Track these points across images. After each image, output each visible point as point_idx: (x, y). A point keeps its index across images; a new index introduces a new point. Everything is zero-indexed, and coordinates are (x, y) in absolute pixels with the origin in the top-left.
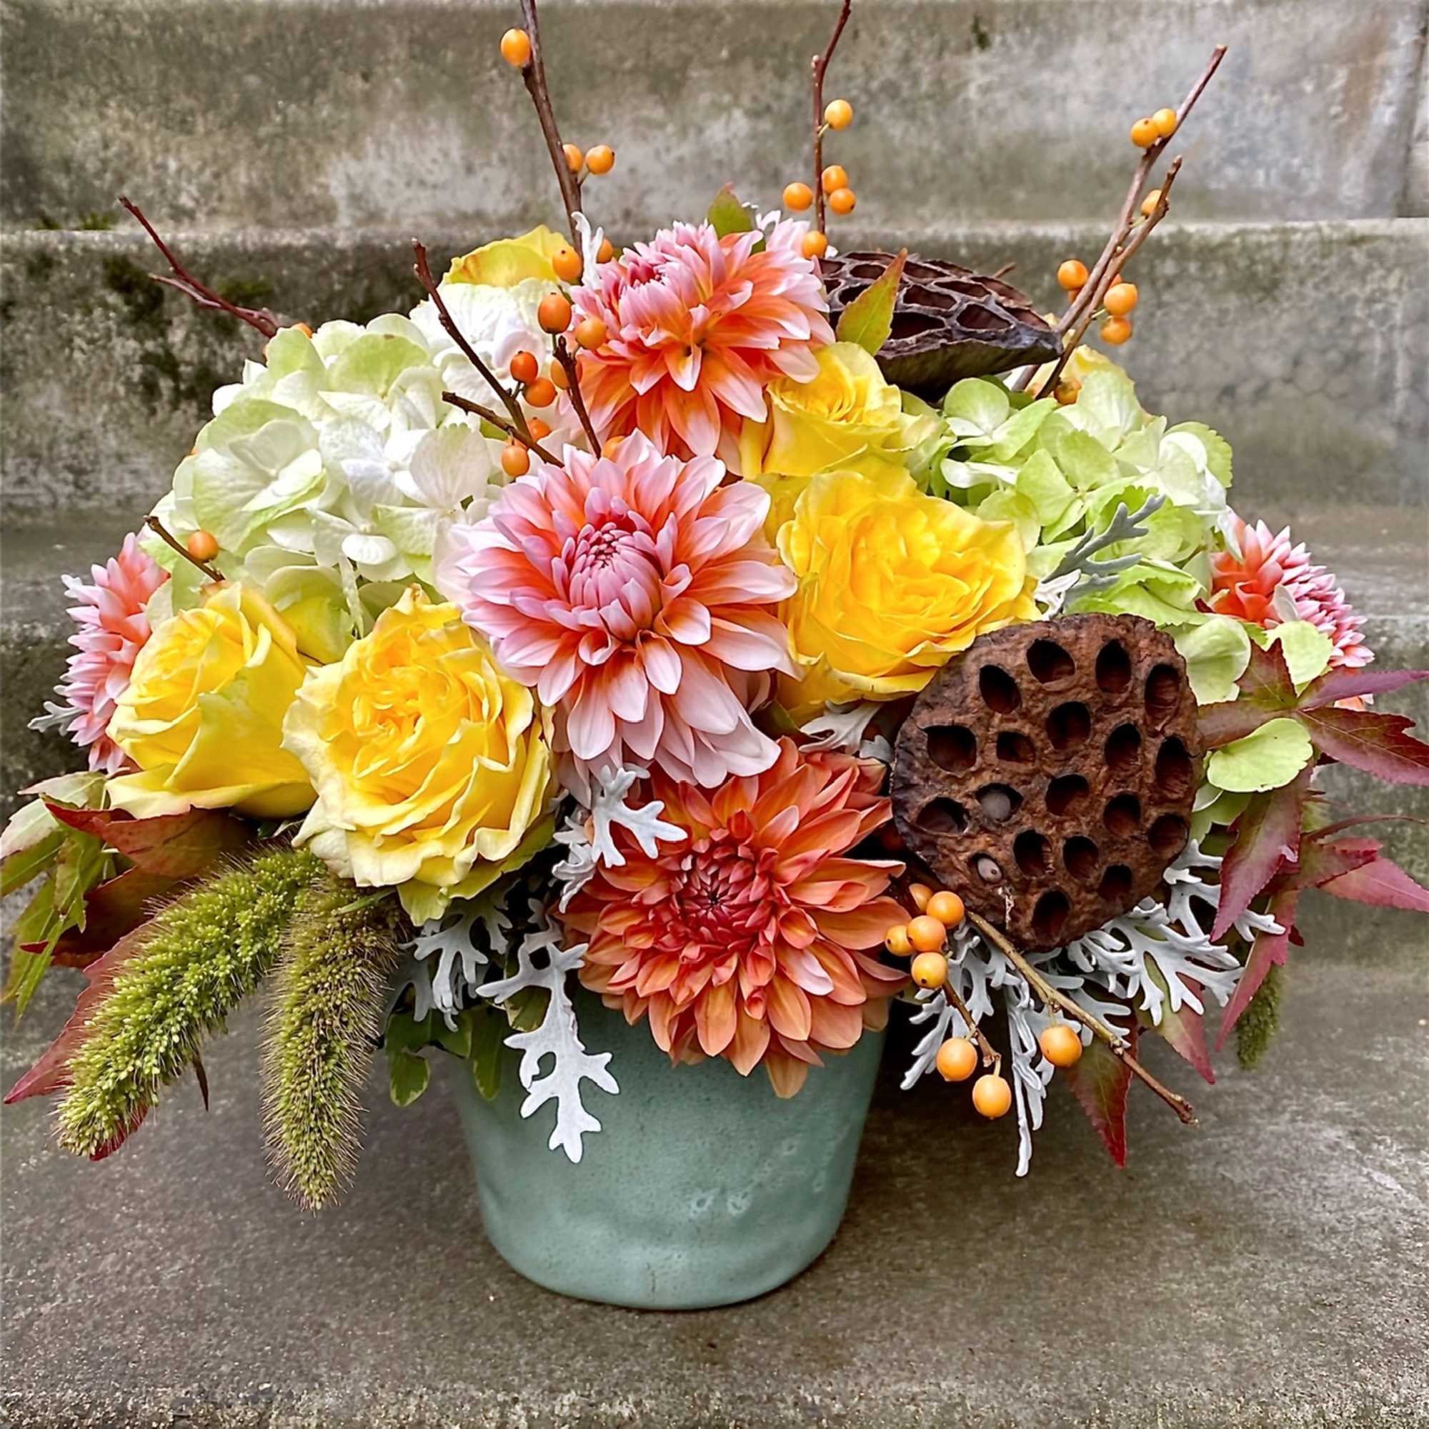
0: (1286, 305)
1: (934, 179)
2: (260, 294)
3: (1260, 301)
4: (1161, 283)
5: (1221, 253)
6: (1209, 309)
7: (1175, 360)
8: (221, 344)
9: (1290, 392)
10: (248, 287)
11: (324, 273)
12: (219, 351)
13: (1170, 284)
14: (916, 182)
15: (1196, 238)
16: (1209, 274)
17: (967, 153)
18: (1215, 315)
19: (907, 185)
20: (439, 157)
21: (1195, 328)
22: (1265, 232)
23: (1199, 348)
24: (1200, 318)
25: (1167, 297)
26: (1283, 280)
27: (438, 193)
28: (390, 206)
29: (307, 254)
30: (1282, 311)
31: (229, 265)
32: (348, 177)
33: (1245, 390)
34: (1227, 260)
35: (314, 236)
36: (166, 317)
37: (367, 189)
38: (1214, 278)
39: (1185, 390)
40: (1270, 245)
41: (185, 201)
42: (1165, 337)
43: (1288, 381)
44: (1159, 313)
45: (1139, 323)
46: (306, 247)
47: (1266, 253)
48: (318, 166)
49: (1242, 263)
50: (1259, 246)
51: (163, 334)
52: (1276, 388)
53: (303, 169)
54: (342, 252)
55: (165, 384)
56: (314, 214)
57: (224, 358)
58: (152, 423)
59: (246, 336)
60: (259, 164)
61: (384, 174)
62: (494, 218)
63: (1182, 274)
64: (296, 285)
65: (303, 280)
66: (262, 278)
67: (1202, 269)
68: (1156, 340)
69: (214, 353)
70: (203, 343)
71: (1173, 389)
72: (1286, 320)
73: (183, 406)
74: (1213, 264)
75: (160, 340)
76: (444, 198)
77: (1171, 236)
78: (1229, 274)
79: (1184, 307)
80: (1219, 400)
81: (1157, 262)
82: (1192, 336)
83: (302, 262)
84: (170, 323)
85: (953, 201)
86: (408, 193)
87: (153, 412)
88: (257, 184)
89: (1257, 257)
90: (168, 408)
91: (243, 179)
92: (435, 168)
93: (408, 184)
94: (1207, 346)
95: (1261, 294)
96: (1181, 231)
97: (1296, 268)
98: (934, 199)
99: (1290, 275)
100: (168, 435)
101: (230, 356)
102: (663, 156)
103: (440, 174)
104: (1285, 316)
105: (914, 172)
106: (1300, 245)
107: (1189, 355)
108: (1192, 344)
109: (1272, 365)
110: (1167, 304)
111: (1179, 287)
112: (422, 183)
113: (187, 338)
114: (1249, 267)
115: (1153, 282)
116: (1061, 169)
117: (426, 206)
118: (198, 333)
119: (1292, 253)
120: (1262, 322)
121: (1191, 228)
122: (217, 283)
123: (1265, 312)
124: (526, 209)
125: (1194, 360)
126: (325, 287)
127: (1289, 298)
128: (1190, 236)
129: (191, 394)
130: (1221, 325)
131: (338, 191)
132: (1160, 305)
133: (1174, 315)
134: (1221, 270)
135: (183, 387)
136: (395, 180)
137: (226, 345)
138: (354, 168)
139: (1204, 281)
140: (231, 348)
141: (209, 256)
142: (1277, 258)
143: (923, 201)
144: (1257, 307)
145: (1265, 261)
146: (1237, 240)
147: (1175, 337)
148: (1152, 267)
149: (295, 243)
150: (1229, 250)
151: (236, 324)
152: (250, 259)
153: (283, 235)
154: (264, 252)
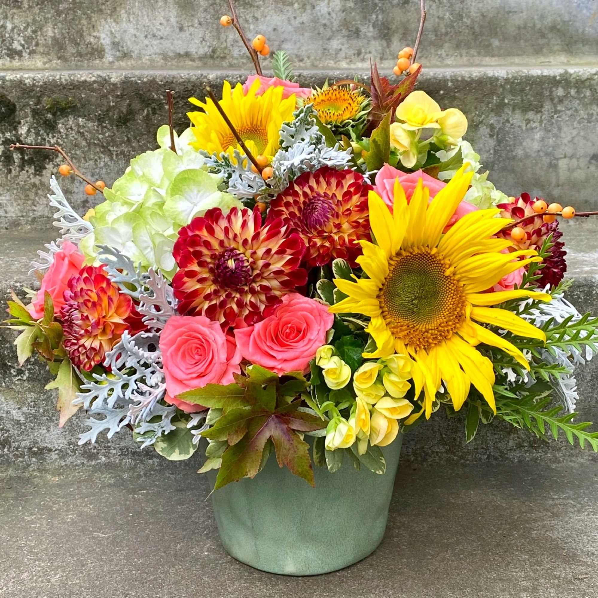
1: (447, 34)
2: (69, 107)
4: (556, 100)
5: (587, 83)
6: (582, 113)
7: (565, 141)
8: (48, 135)
10: (63, 104)
11: (105, 96)
12: (47, 139)
13: (561, 101)
14: (436, 35)
15: (574, 76)
17: (465, 20)
18: (586, 117)
19: (432, 37)
20: (164, 22)
21: (576, 124)
23: (578, 134)
24: (578, 118)
25: (559, 108)
27: (162, 41)
28: (136, 50)
29: (95, 86)
31: (53, 92)
32: (112, 33)
34: (591, 88)
35: (99, 76)
36: (17, 120)
37: (122, 38)
38: (585, 97)
39: (571, 157)
41: (16, 46)
42: (560, 129)
44: (556, 116)
45: (545, 122)
46: (95, 82)
48: (94, 26)
51: (16, 129)
53: (85, 29)
54: (115, 85)
55: (16, 156)
56: (92, 54)
57: (49, 142)
58: (9, 176)
59: (62, 130)
60: (60, 25)
61: (132, 31)
62: (196, 56)
63: (567, 96)
64: (89, 102)
65: (93, 100)
66: (70, 99)
67: (578, 92)
68: (555, 131)
69: (44, 139)
70: (37, 134)
71: (565, 157)
73: (26, 168)
74: (584, 90)
75: (14, 132)
76: (166, 44)
77: (561, 75)
78: (593, 95)
79: (569, 113)
80: (590, 162)
81: (554, 89)
82: (574, 128)
83: (93, 90)
84: (19, 123)
85: (458, 46)
86: (146, 42)
87: (10, 171)
88: (58, 36)
90: (18, 169)
91: (50, 34)
92: (162, 28)
93: (146, 37)
94: (582, 133)
96: (566, 72)
98: (447, 45)
100: (18, 184)
101: (53, 141)
102: (293, 22)
103: (165, 31)
105: (436, 30)
107: (573, 138)
108: (575, 132)
110: (560, 111)
111: (566, 102)
112: (154, 36)
113: (29, 131)
115: (552, 100)
116: (519, 28)
117: (156, 49)
118: (35, 128)
121: (571, 70)
122: (46, 102)
124: (214, 51)
125: (576, 141)
126: (106, 103)
128: (571, 75)
129: (31, 162)
130: (589, 122)
131: (105, 41)
132: (556, 112)
133: (564, 117)
134: (588, 93)
135: (26, 158)
136: (138, 34)
137: (50, 135)
138: (115, 28)
139: (579, 99)
140: (53, 137)
141: (41, 86)
143: (441, 47)
147: (565, 129)
148: (551, 92)
149: (88, 79)
150: (592, 82)
151: (57, 124)
152: (64, 88)
153: (81, 76)
154: (72, 84)
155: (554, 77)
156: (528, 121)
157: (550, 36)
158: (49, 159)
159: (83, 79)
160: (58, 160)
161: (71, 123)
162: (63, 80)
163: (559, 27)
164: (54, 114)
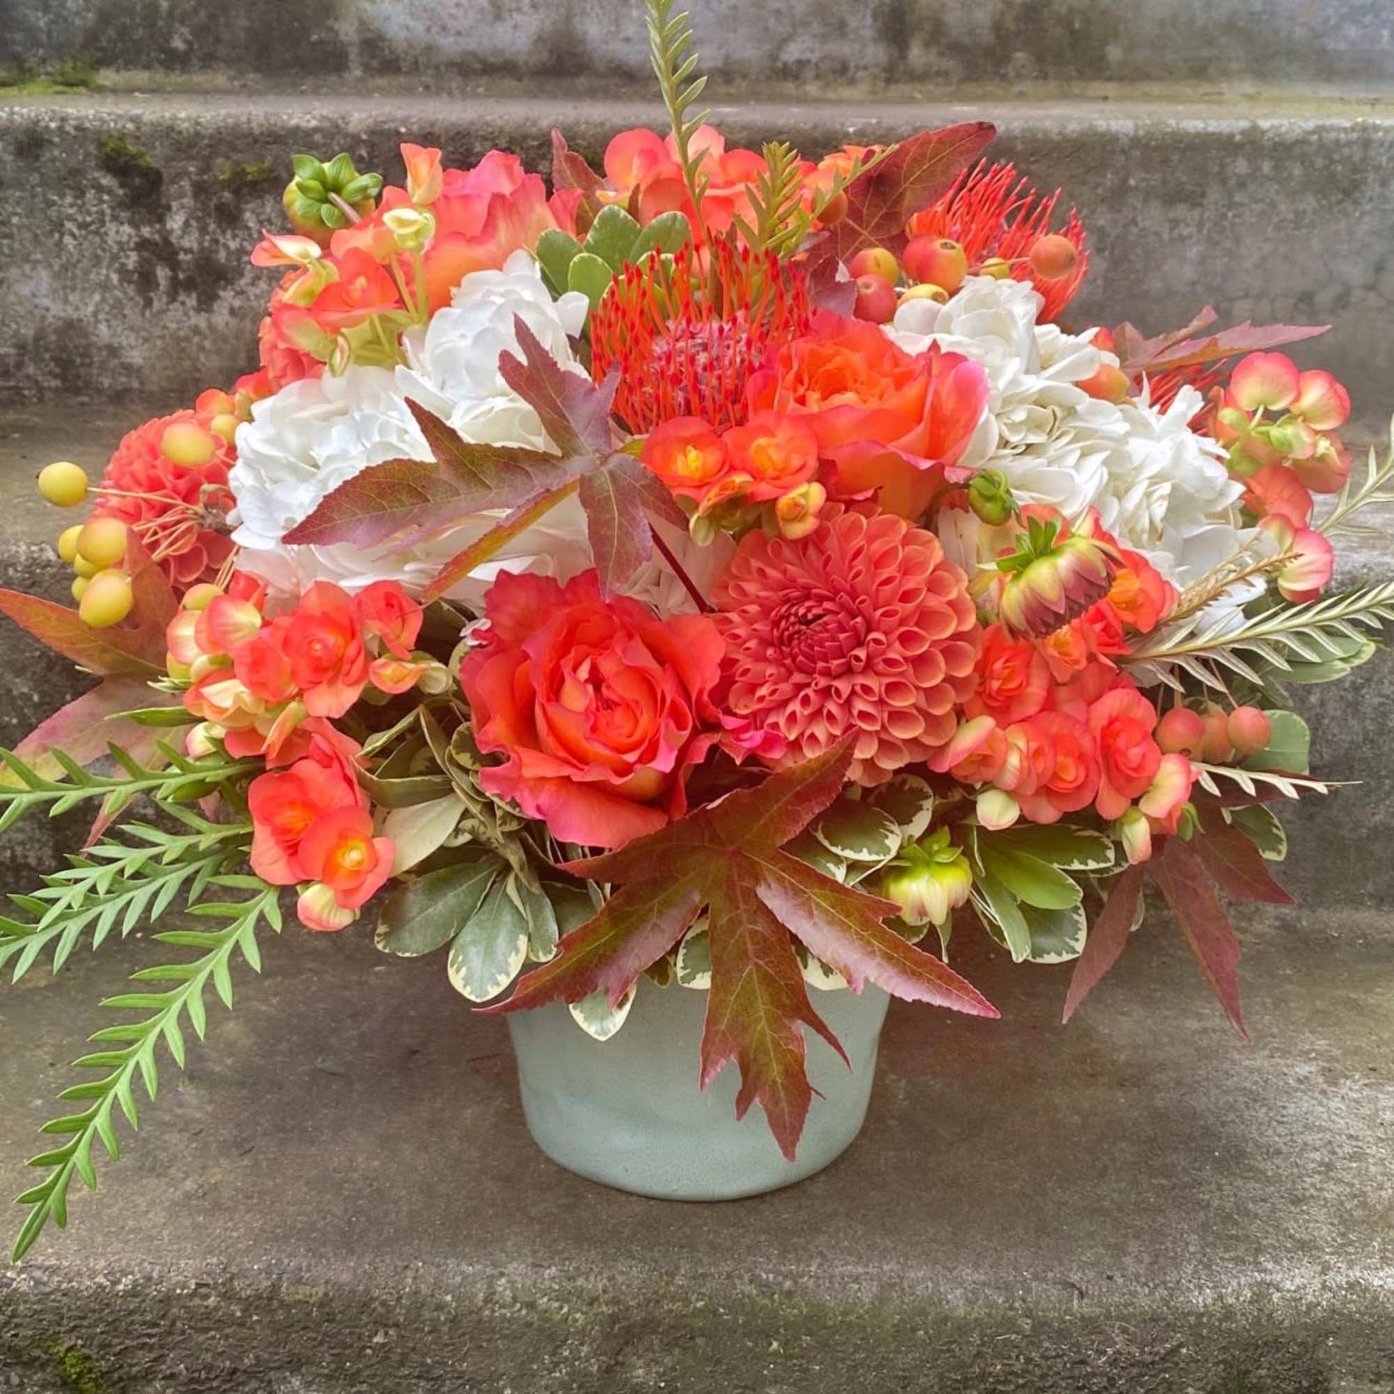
0: (1368, 207)
2: (265, 180)
3: (1340, 202)
4: (1233, 182)
5: (1296, 151)
6: (1285, 210)
7: (1248, 264)
8: (224, 232)
9: (1373, 299)
12: (222, 240)
13: (1242, 185)
15: (1270, 135)
16: (1285, 174)
18: (1291, 216)
21: (1270, 231)
22: (1345, 130)
23: (1275, 251)
24: (1275, 219)
25: (1238, 198)
26: (1364, 181)
29: (318, 137)
30: (1363, 213)
31: (233, 147)
33: (1324, 298)
34: (1304, 160)
35: (324, 118)
36: (163, 201)
37: (383, 33)
38: (1291, 177)
39: (1259, 297)
40: (1350, 144)
42: (1237, 240)
43: (1369, 288)
44: (1230, 214)
45: (1207, 226)
46: (316, 130)
47: (1346, 151)
49: (1320, 162)
50: (1337, 142)
51: (161, 219)
52: (1357, 294)
53: (311, 12)
54: (355, 135)
55: (162, 273)
56: (323, 62)
57: (226, 247)
58: (148, 313)
59: (251, 224)
61: (402, 17)
62: (525, 70)
63: (1254, 174)
66: (267, 162)
67: (1276, 167)
68: (1228, 244)
69: (217, 242)
70: (203, 230)
71: (1246, 296)
72: (1369, 223)
73: (182, 297)
74: (1288, 163)
75: (158, 226)
77: (1243, 132)
78: (1306, 174)
79: (1257, 207)
80: (1295, 308)
81: (1229, 160)
82: (1267, 240)
83: (313, 146)
84: (169, 208)
87: (149, 303)
88: (258, 27)
89: (1336, 157)
90: (164, 299)
92: (460, 13)
94: (1283, 249)
95: (1340, 196)
96: (1255, 128)
97: (1378, 168)
99: (1371, 176)
100: (165, 327)
101: (233, 245)
103: (465, 20)
104: (1366, 219)
105: (996, 26)
106: (1381, 145)
107: (1264, 259)
108: (1268, 247)
109: (1355, 272)
110: (1241, 205)
111: (1252, 187)
112: (444, 28)
113: (187, 224)
114: (1326, 168)
115: (1224, 182)
118: (198, 219)
119: (1372, 153)
120: (1342, 225)
121: (1265, 124)
122: (221, 167)
123: (1347, 215)
124: (560, 61)
125: (1269, 264)
127: (1371, 200)
128: (1264, 132)
129: (189, 285)
130: (1298, 228)
131: (350, 36)
132: (1231, 206)
133: (1247, 216)
134: (1297, 171)
135: (181, 276)
137: (229, 233)
139: (1278, 182)
140: (234, 237)
141: (211, 137)
142: (1356, 159)
143: (1007, 59)
144: (1336, 209)
145: (1344, 161)
146: (1315, 137)
147: (1248, 241)
148: (1223, 166)
149: (304, 124)
150: (1306, 148)
151: (241, 211)
152: (256, 141)
153: (290, 117)
154: (270, 134)
155: (1231, 136)
156: (1175, 223)
157: (1223, 40)
158: (226, 279)
159: (293, 122)
160: (243, 282)
161: (268, 210)
162: (254, 125)
163: (1241, 24)
164: (237, 193)
